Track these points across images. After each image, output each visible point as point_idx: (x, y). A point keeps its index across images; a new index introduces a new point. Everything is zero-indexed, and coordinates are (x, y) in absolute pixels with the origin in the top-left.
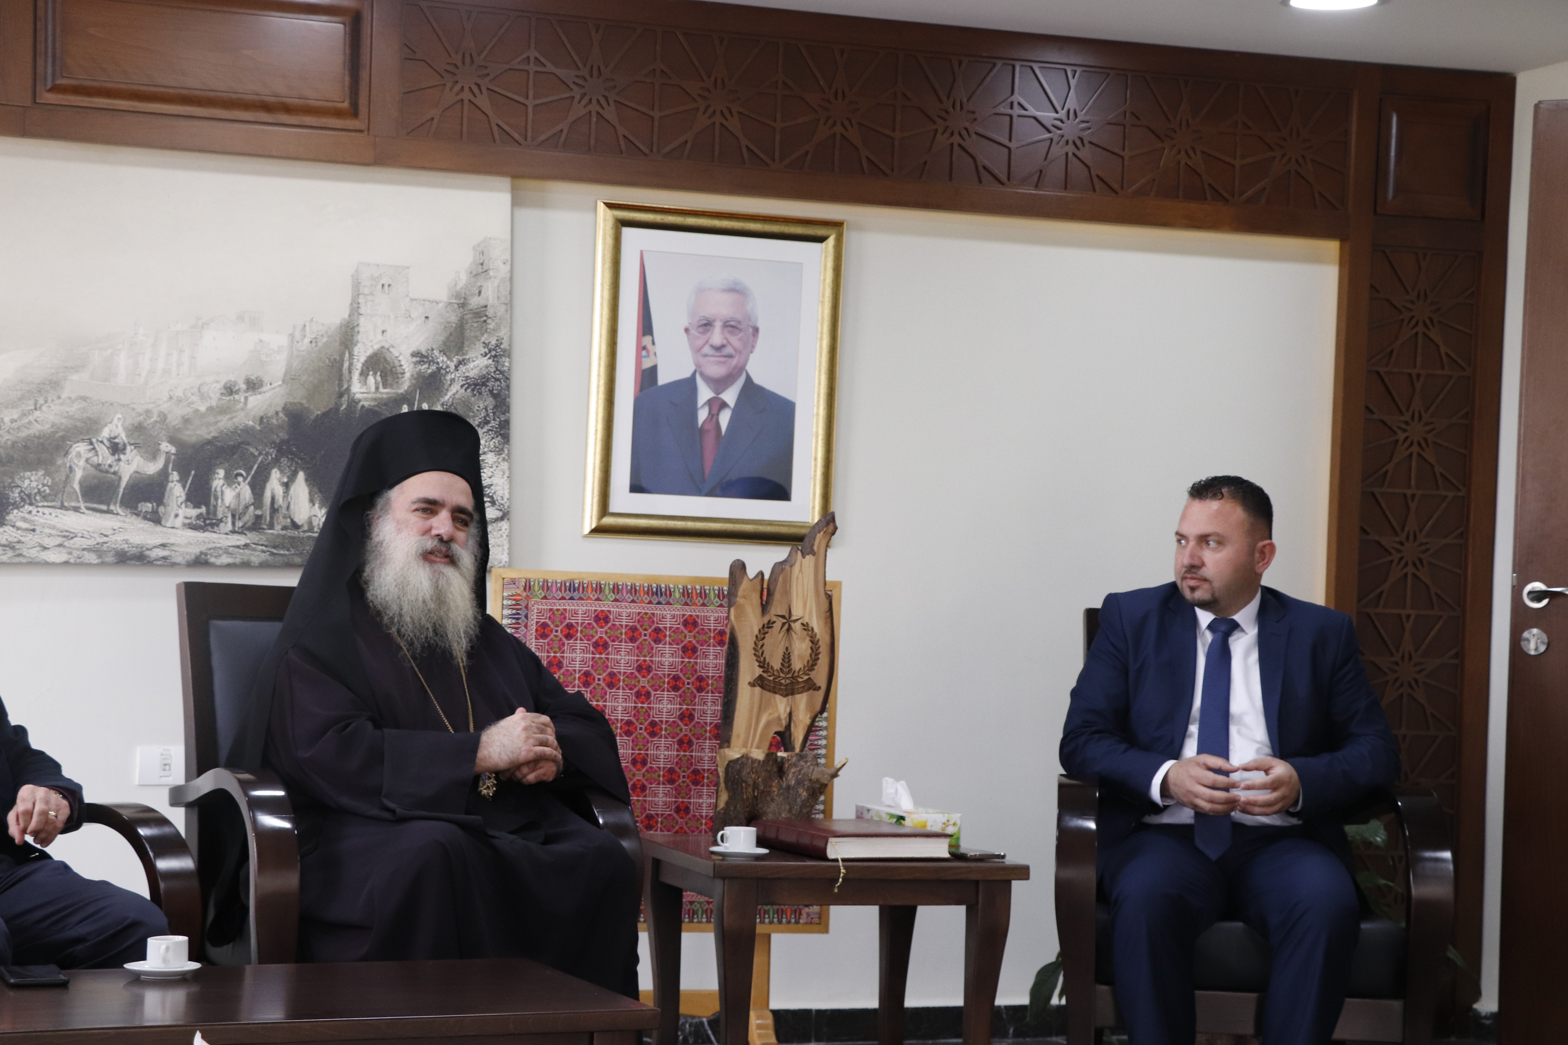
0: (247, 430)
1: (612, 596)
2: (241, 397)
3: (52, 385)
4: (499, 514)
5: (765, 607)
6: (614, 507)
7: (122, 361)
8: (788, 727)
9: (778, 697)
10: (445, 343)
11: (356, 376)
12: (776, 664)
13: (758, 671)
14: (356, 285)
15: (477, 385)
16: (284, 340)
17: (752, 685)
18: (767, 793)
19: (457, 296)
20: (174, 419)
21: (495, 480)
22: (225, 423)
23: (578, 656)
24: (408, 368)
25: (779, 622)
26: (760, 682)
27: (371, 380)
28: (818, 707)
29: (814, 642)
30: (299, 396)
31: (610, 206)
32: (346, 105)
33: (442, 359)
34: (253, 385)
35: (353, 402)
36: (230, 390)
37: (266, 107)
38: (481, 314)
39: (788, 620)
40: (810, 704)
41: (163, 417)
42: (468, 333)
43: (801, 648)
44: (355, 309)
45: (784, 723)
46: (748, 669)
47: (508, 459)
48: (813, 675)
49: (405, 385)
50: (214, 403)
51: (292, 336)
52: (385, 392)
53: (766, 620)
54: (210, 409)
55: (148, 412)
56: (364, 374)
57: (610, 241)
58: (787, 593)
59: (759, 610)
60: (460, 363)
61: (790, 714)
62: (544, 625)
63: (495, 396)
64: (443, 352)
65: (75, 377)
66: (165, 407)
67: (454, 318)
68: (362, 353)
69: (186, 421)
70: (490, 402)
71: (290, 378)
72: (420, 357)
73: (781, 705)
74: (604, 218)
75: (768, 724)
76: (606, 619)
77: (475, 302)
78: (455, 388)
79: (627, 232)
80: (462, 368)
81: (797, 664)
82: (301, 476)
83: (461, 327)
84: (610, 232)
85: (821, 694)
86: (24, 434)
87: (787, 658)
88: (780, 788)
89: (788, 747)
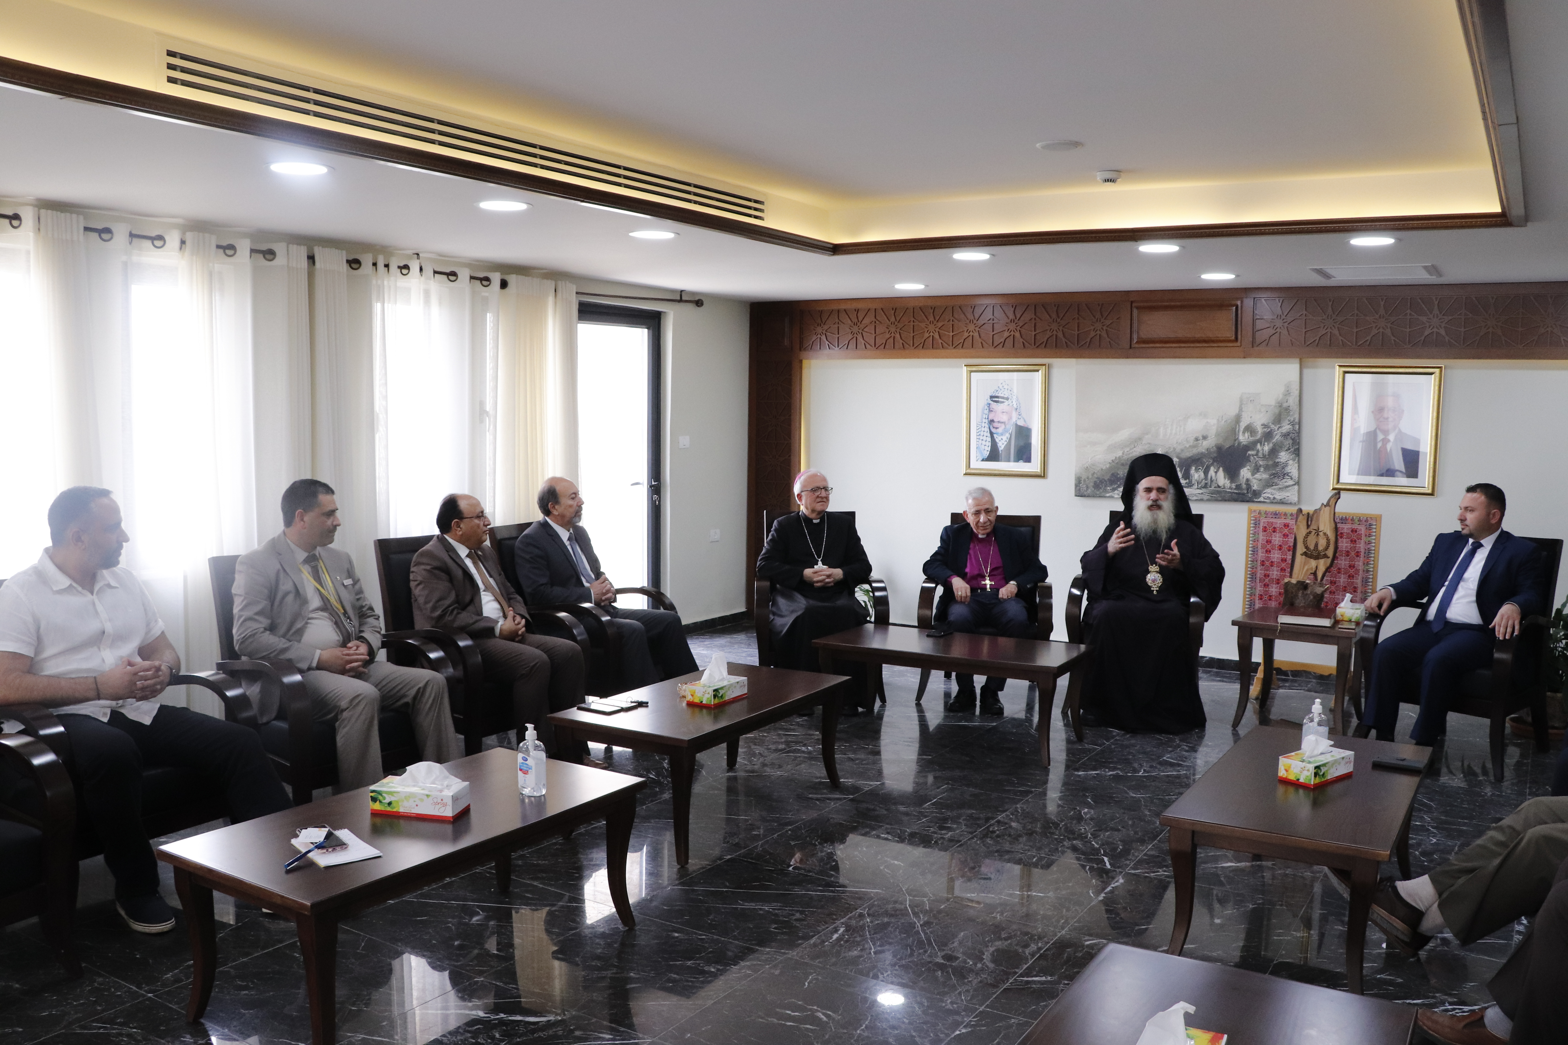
0: (1202, 453)
1: (1290, 518)
2: (1200, 442)
3: (1140, 439)
4: (1294, 483)
5: (1308, 526)
6: (1341, 481)
7: (1162, 430)
8: (1316, 571)
9: (1312, 560)
10: (1274, 420)
11: (1241, 433)
12: (1312, 547)
13: (1305, 550)
14: (1241, 401)
15: (1286, 435)
16: (1215, 421)
17: (1302, 555)
18: (1297, 595)
19: (1278, 403)
20: (1178, 450)
21: (1292, 470)
22: (1195, 451)
23: (1278, 539)
24: (1260, 430)
25: (1314, 531)
26: (1305, 554)
27: (1246, 435)
28: (1328, 565)
29: (1328, 540)
30: (1220, 441)
31: (1340, 366)
32: (1233, 338)
33: (1273, 426)
34: (1205, 438)
35: (1239, 443)
36: (1197, 439)
37: (1205, 341)
38: (1287, 409)
39: (1317, 532)
40: (1325, 562)
41: (1175, 449)
42: (1282, 416)
43: (1322, 543)
44: (1241, 410)
45: (1314, 570)
46: (1300, 549)
47: (1299, 462)
48: (1327, 552)
49: (1259, 436)
50: (1191, 444)
51: (1218, 420)
52: (1251, 439)
53: (1308, 531)
54: (1190, 446)
55: (1170, 448)
56: (1244, 433)
57: (1341, 380)
58: (1318, 520)
59: (1306, 527)
60: (1279, 427)
61: (1317, 567)
62: (1265, 527)
63: (1293, 440)
64: (1273, 424)
65: (1146, 437)
66: (1175, 446)
67: (1277, 411)
68: (1243, 425)
69: (1182, 450)
70: (1291, 442)
71: (1218, 435)
72: (1265, 426)
73: (1313, 563)
74: (1338, 371)
75: (1307, 570)
76: (1288, 526)
77: (1285, 405)
78: (1277, 437)
79: (1347, 375)
80: (1280, 429)
81: (1320, 548)
82: (1221, 469)
83: (1280, 414)
84: (1341, 376)
85: (1329, 561)
86: (1131, 455)
87: (1316, 545)
88: (1303, 593)
89: (1316, 579)
